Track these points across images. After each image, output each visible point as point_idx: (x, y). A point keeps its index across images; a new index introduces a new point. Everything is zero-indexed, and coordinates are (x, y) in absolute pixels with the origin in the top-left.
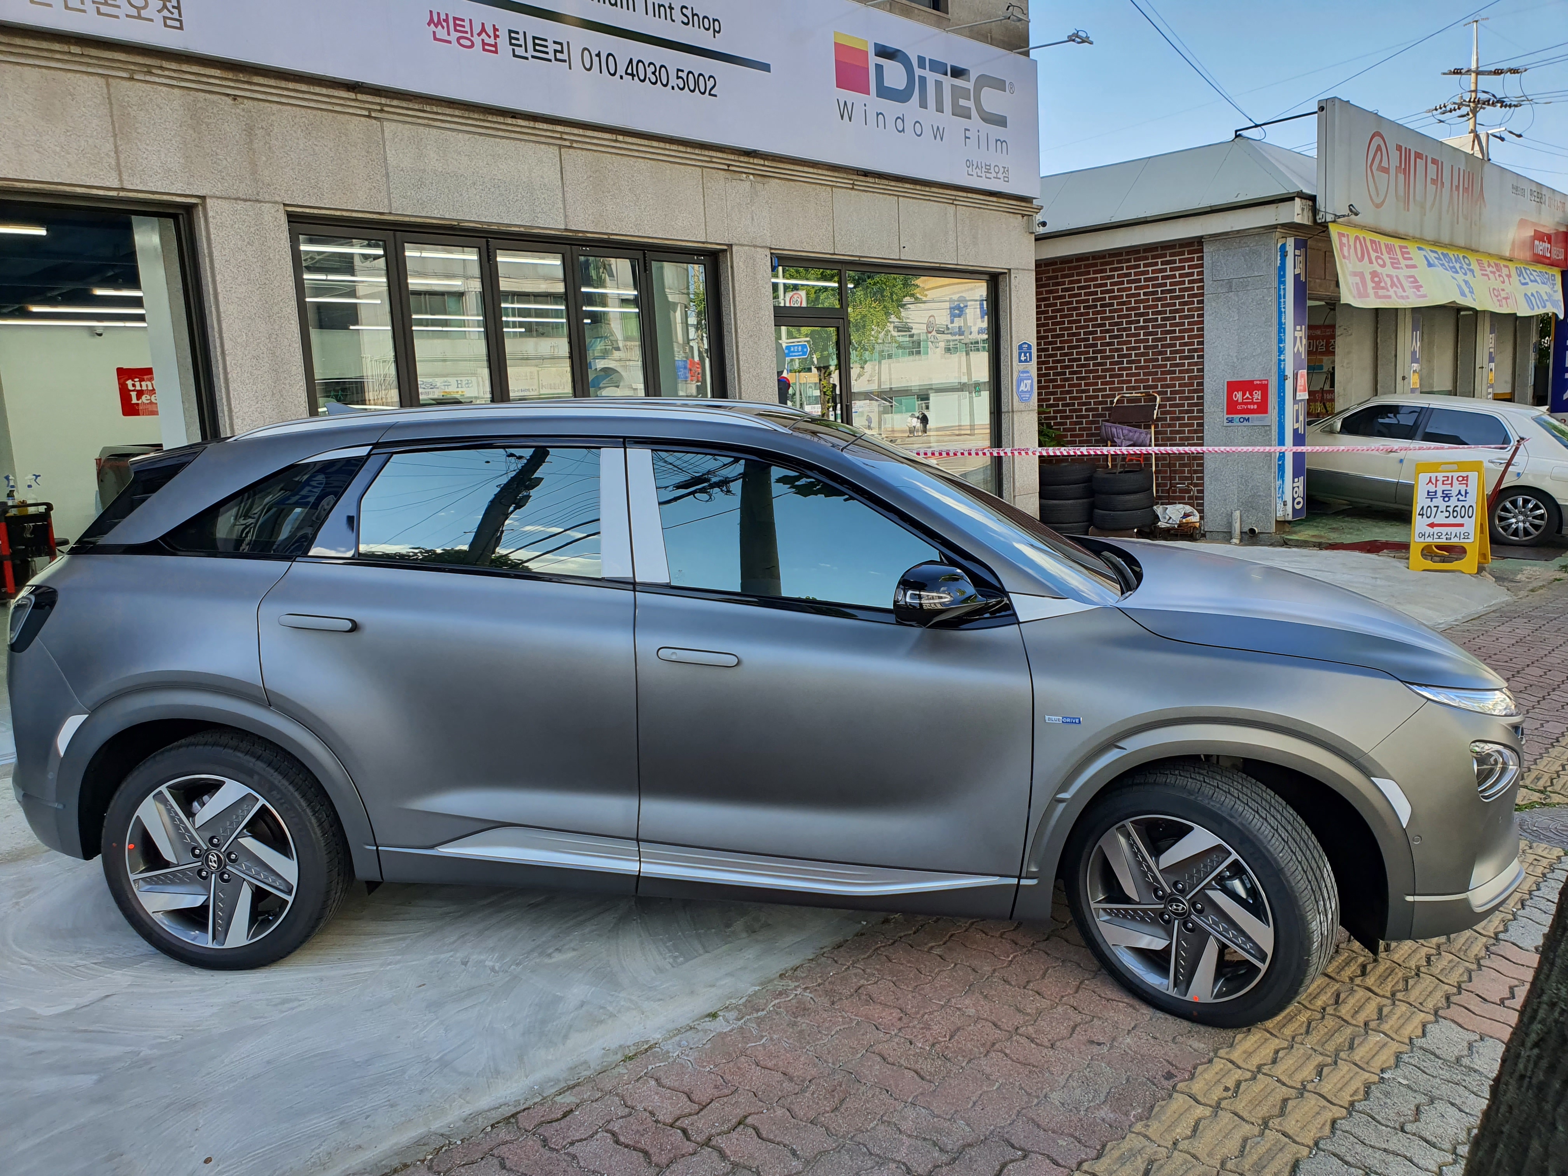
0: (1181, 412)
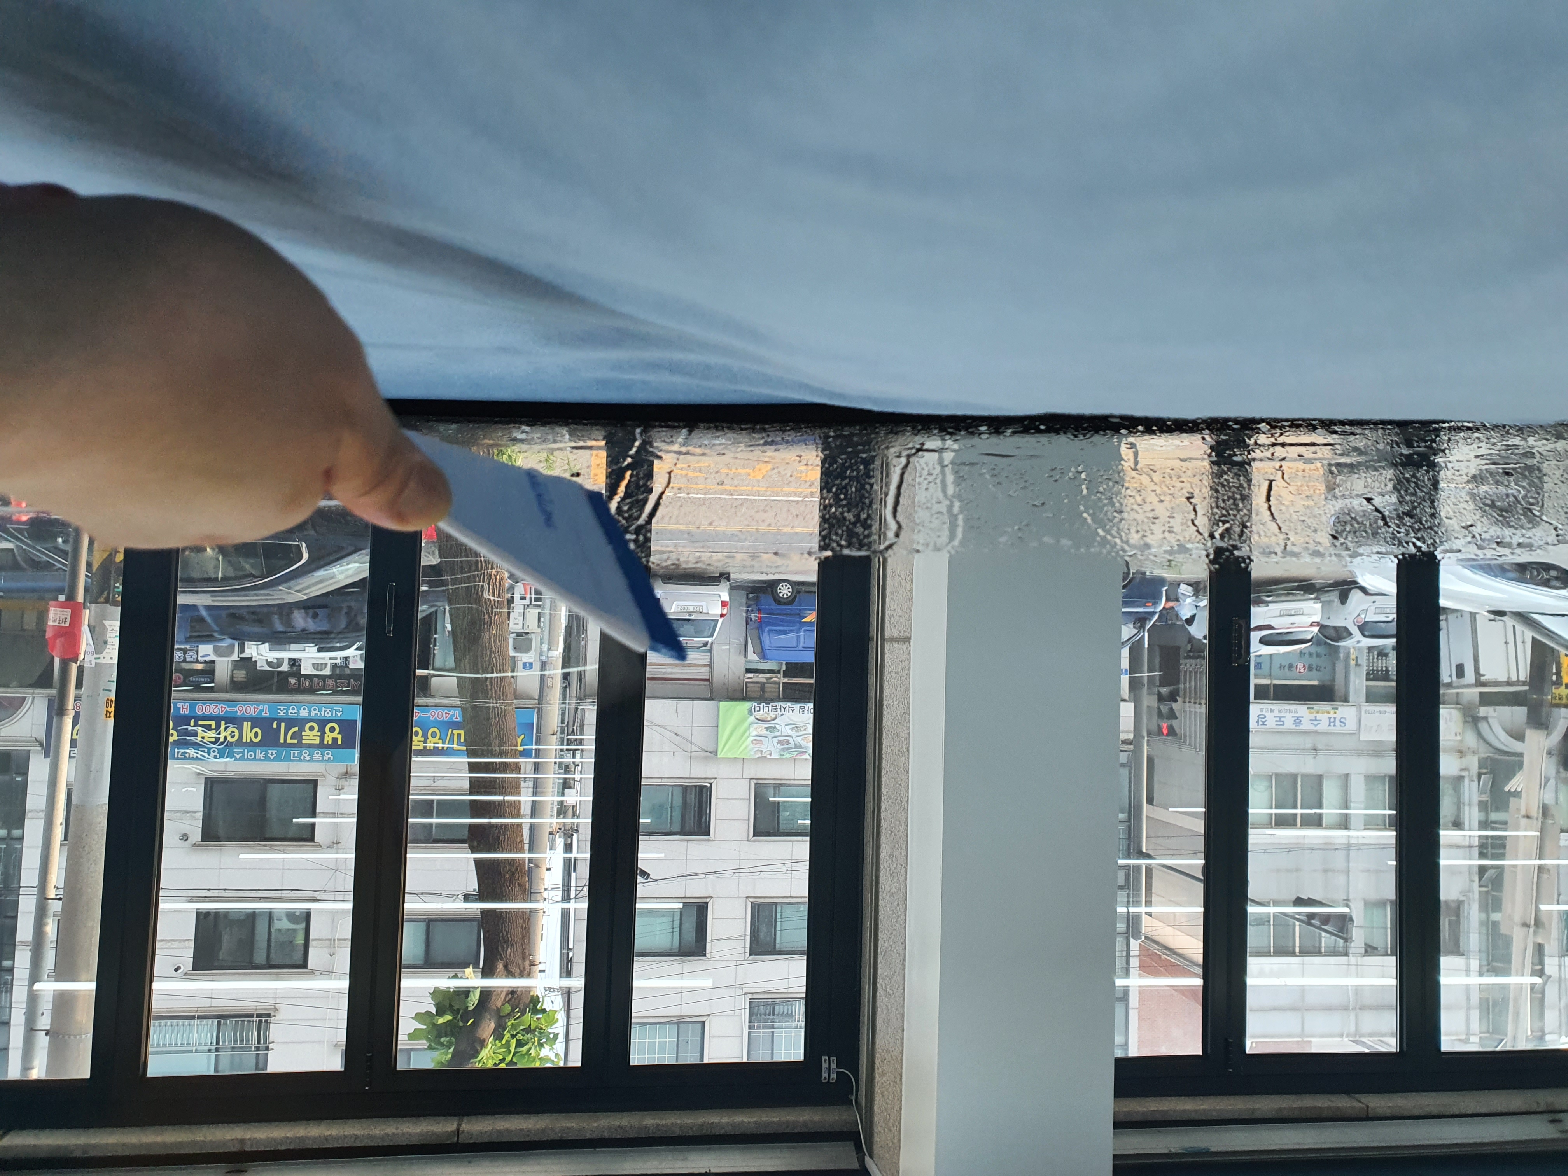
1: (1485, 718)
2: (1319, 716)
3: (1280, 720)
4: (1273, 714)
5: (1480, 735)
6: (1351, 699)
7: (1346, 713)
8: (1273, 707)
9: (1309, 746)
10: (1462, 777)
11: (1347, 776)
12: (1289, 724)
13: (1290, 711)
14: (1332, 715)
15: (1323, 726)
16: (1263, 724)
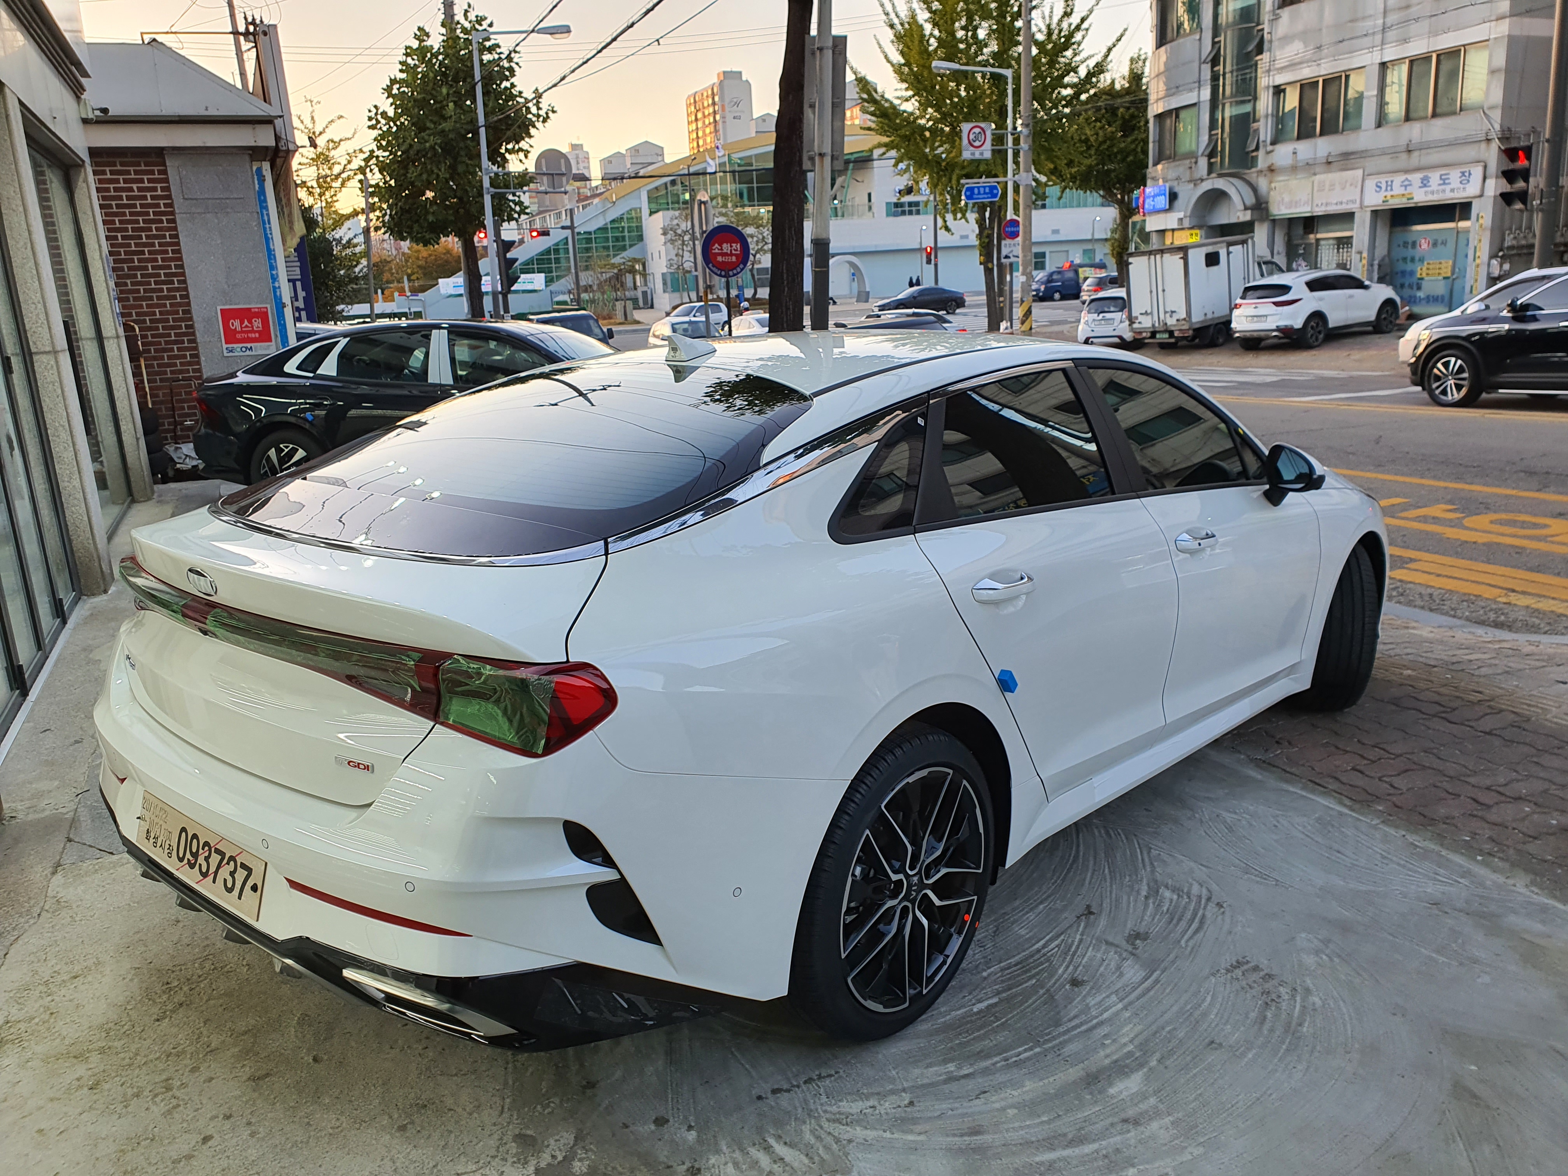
0: (167, 343)
1: (1246, 208)
2: (1402, 191)
3: (1444, 181)
4: (1452, 186)
5: (1255, 190)
6: (1368, 215)
7: (1375, 199)
8: (1452, 195)
9: (1416, 154)
10: (1273, 143)
11: (1379, 125)
12: (1435, 177)
13: (1433, 193)
14: (1389, 194)
15: (1398, 179)
16: (1463, 173)
